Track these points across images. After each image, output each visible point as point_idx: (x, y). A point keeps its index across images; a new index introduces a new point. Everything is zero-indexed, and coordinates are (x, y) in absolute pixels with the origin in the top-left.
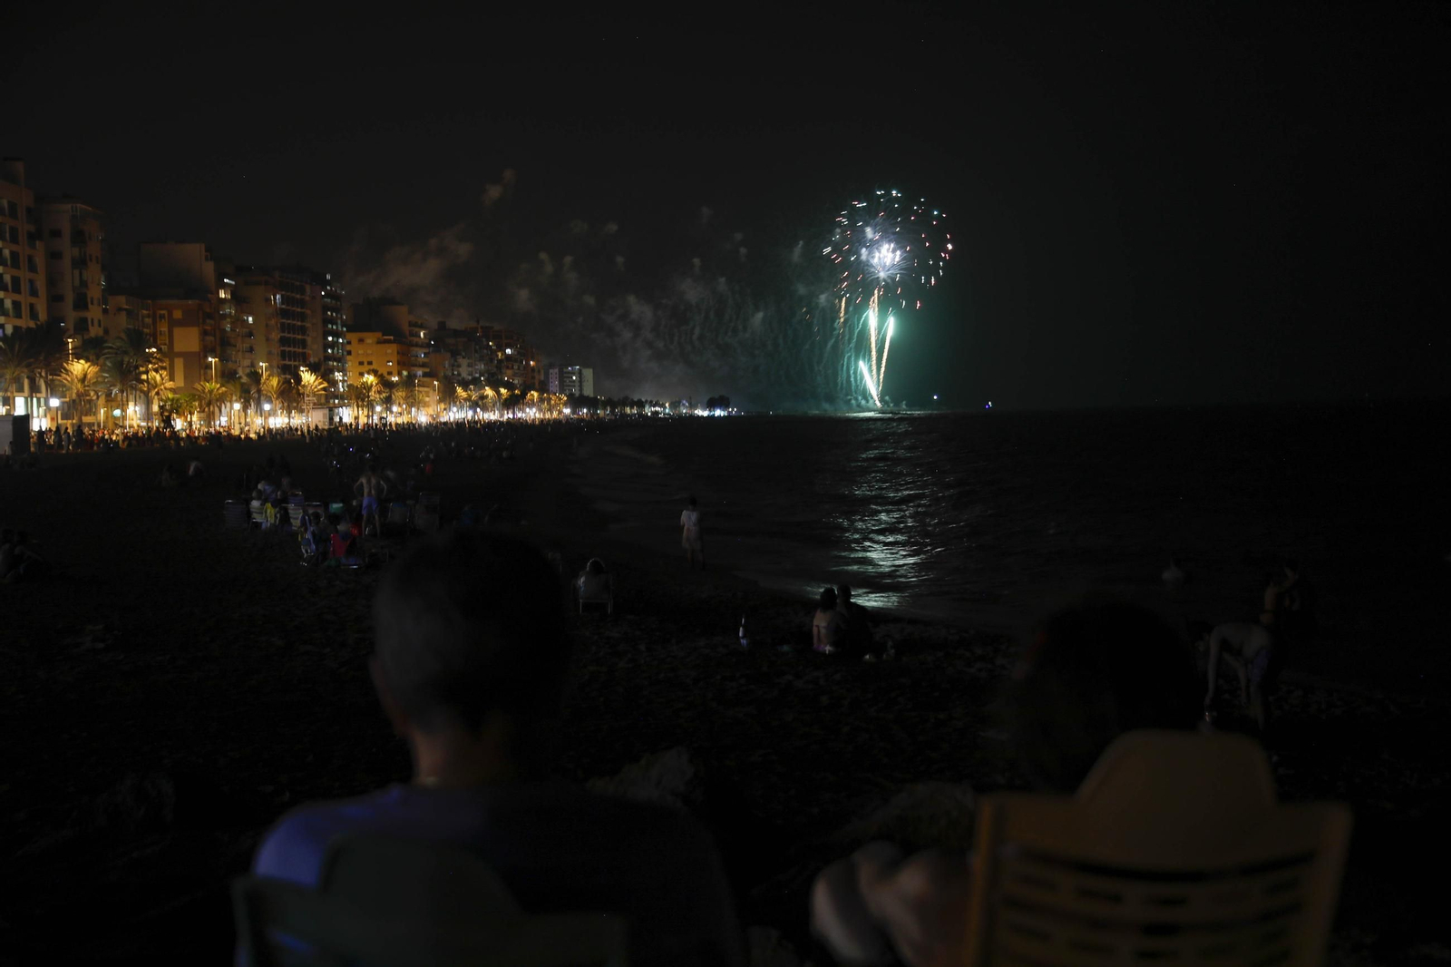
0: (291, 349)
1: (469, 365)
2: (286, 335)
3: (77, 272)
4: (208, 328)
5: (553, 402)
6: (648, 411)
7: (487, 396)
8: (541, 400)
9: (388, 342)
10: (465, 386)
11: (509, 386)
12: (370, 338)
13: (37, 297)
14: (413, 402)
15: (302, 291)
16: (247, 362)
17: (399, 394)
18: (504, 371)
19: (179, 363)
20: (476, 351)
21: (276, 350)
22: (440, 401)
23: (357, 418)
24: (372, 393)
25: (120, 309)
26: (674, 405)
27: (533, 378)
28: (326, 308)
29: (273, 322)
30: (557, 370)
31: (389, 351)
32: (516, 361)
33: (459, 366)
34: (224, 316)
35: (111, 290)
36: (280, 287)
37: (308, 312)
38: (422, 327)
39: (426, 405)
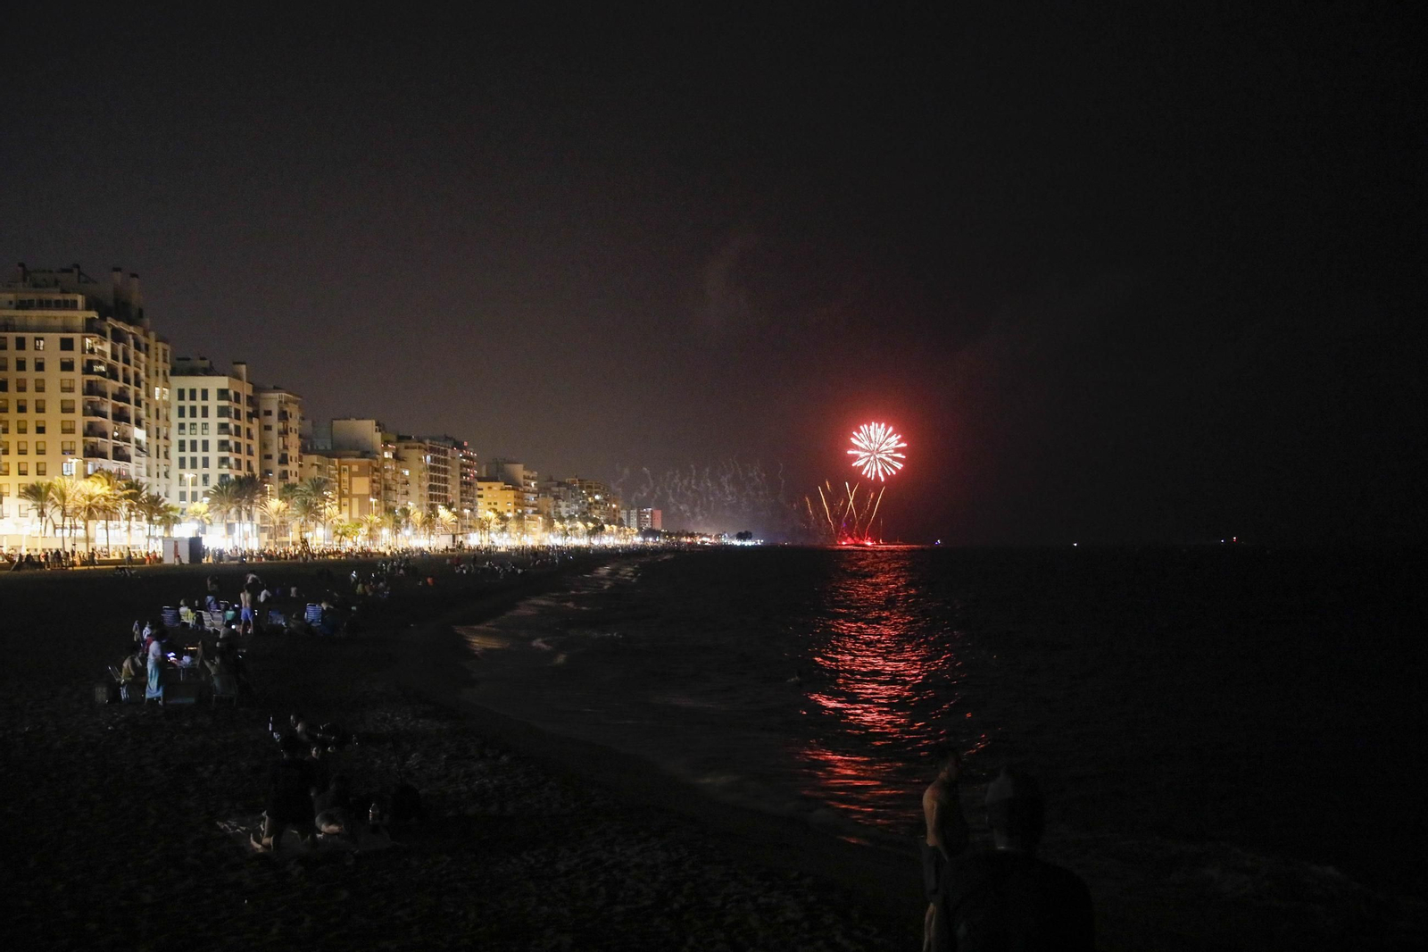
0: (438, 493)
1: (567, 506)
2: (433, 483)
3: (281, 439)
4: (375, 478)
5: (627, 533)
6: (699, 541)
7: (577, 529)
8: (619, 531)
9: (509, 489)
10: (561, 520)
11: (594, 521)
12: (497, 486)
13: (252, 455)
14: (524, 531)
15: (445, 453)
16: (403, 502)
17: (512, 525)
18: (593, 510)
19: (355, 501)
20: (572, 497)
21: (426, 493)
22: (544, 530)
23: (481, 541)
24: (492, 524)
25: (313, 465)
26: (717, 537)
27: (615, 516)
28: (462, 465)
29: (423, 474)
30: (635, 511)
31: (509, 496)
32: (602, 504)
33: (560, 507)
34: (387, 471)
35: (304, 450)
36: (432, 450)
37: (449, 468)
38: (533, 479)
39: (533, 533)
